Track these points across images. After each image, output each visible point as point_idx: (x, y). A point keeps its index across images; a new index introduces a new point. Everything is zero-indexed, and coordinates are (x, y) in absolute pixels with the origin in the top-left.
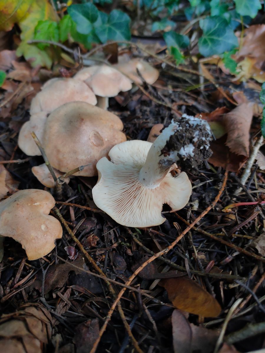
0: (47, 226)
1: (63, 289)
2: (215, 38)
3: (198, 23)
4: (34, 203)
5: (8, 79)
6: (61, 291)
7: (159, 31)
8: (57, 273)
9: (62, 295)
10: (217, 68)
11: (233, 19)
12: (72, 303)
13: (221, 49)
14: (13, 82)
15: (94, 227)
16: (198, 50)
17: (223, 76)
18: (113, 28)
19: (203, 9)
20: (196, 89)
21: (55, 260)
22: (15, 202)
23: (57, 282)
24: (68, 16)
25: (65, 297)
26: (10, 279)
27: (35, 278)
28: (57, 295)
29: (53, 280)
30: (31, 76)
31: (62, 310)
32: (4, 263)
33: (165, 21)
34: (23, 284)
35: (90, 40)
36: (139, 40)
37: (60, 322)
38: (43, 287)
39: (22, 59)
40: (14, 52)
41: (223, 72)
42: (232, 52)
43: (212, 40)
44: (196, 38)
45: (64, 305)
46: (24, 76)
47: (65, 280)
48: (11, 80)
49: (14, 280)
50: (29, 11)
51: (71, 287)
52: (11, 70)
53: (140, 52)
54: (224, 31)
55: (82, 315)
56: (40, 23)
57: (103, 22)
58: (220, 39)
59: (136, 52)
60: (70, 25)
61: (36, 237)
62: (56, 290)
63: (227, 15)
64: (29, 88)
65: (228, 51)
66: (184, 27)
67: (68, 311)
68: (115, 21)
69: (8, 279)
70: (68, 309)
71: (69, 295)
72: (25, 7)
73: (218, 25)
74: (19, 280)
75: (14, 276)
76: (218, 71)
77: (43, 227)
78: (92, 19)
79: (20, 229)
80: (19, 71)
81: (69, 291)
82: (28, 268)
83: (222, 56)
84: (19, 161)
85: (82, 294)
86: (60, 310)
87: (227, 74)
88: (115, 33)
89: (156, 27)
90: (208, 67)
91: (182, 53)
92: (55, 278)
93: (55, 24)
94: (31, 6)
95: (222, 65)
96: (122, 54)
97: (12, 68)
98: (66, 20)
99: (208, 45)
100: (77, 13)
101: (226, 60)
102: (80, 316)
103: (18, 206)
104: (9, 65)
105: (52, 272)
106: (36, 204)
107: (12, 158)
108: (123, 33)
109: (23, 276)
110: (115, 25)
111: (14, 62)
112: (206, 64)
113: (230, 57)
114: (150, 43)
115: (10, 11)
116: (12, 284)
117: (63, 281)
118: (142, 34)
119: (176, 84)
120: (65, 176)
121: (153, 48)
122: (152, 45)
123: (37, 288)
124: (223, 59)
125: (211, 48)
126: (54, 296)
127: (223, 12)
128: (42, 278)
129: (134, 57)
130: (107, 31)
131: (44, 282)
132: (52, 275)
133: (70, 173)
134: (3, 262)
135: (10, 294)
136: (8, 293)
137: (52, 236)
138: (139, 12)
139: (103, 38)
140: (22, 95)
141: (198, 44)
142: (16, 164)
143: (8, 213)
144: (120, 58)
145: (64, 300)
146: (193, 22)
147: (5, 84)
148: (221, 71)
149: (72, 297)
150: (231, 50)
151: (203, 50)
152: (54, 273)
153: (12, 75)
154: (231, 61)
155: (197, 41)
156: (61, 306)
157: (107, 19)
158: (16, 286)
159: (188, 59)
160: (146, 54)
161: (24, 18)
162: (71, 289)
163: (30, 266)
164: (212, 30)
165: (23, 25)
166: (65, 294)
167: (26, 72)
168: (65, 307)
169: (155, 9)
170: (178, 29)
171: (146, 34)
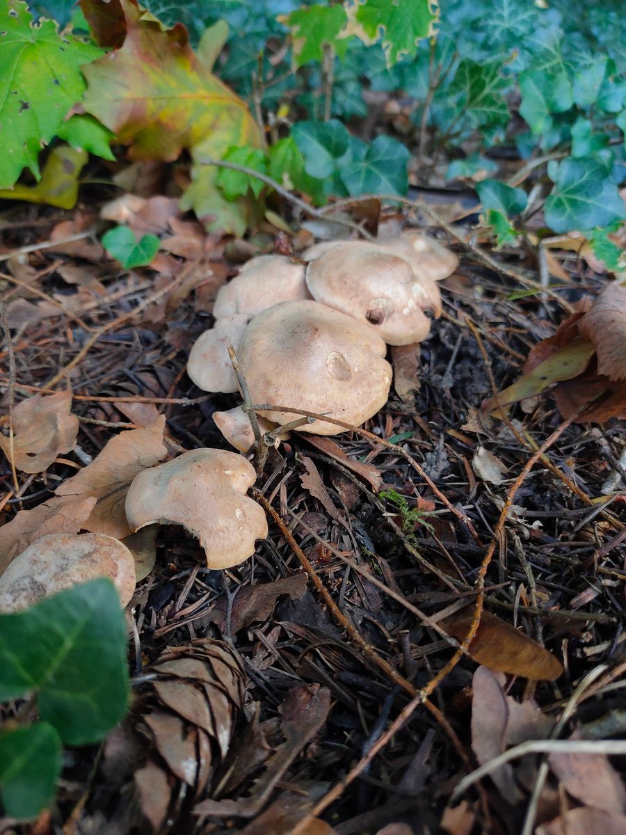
0: (244, 513)
1: (267, 626)
2: (579, 198)
3: (545, 165)
4: (225, 470)
5: (162, 251)
6: (264, 629)
7: (462, 178)
8: (254, 598)
9: (263, 636)
10: (578, 259)
11: (617, 163)
12: (280, 653)
13: (590, 220)
14: (172, 259)
15: (325, 530)
16: (542, 220)
17: (591, 275)
18: (375, 170)
19: (556, 139)
20: (532, 297)
21: (250, 579)
22: (195, 463)
23: (255, 613)
24: (288, 141)
25: (270, 640)
26: (168, 603)
27: (213, 605)
28: (255, 636)
29: (247, 610)
30: (204, 249)
31: (262, 664)
32: (156, 574)
33: (475, 160)
34: (190, 614)
35: (328, 190)
36: (422, 195)
37: (256, 684)
38: (229, 620)
39: (189, 216)
40: (175, 200)
41: (590, 269)
42: (610, 229)
43: (573, 203)
44: (537, 198)
45: (267, 654)
46: (190, 249)
47: (271, 610)
48: (167, 254)
49: (174, 606)
50: (213, 127)
51: (281, 623)
52: (165, 235)
53: (420, 218)
54: (599, 187)
55: (298, 678)
56: (232, 149)
57: (356, 158)
58: (590, 201)
59: (413, 218)
60: (290, 158)
61: (226, 528)
62: (254, 627)
63: (605, 155)
64: (204, 272)
65: (603, 226)
66: (514, 172)
67: (272, 667)
68: (379, 158)
69: (162, 603)
70: (272, 663)
71: (275, 638)
72: (207, 119)
73: (587, 174)
74: (184, 607)
75: (175, 598)
76: (580, 266)
77: (238, 513)
78: (337, 151)
79: (201, 509)
80: (183, 239)
81: (276, 631)
82: (199, 588)
83: (590, 235)
84: (185, 401)
85: (301, 639)
86: (259, 664)
87: (600, 271)
88: (379, 180)
89: (457, 170)
90: (560, 255)
91: (511, 224)
92: (250, 607)
93: (260, 154)
94: (217, 118)
95: (589, 254)
96: (386, 219)
97: (169, 232)
98: (284, 149)
99: (564, 210)
100: (308, 137)
101: (597, 244)
102: (293, 679)
103: (201, 469)
104: (164, 226)
105: (244, 598)
106: (226, 472)
107: (170, 395)
108: (392, 181)
109: (190, 601)
110: (378, 164)
111: (173, 221)
112: (554, 250)
113: (605, 238)
114: (442, 201)
115: (180, 126)
116: (169, 612)
117: (265, 612)
118: (426, 182)
119: (490, 283)
120: (278, 430)
121: (447, 211)
122: (445, 206)
123: (216, 622)
124: (592, 242)
125: (570, 218)
126: (251, 637)
127: (598, 149)
128: (227, 606)
129: (408, 226)
130: (363, 175)
131: (230, 613)
132: (244, 601)
133: (289, 426)
134: (153, 575)
135: (167, 627)
136: (164, 624)
137: (251, 532)
138: (424, 138)
139: (354, 188)
140: (189, 283)
141: (544, 208)
142: (176, 407)
143: (181, 481)
144: (382, 228)
145: (267, 646)
146: (534, 163)
147: (156, 260)
148: (585, 265)
149: (281, 643)
150: (610, 225)
151: (553, 220)
152: (248, 598)
153: (170, 244)
154: (608, 246)
155: (539, 204)
156: (261, 656)
157: (363, 153)
158: (178, 615)
159: (520, 237)
160: (431, 223)
161: (202, 138)
162: (280, 628)
163: (204, 585)
164: (576, 184)
165: (199, 152)
166: (270, 635)
167: (195, 241)
168: (268, 659)
169: (457, 135)
170: (502, 175)
171: (434, 182)
